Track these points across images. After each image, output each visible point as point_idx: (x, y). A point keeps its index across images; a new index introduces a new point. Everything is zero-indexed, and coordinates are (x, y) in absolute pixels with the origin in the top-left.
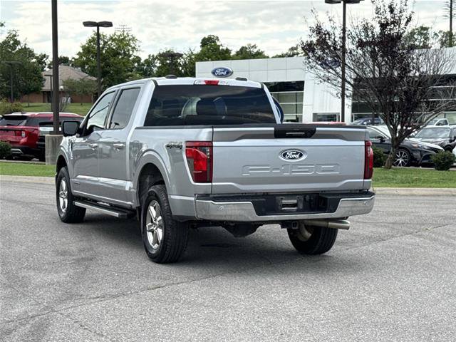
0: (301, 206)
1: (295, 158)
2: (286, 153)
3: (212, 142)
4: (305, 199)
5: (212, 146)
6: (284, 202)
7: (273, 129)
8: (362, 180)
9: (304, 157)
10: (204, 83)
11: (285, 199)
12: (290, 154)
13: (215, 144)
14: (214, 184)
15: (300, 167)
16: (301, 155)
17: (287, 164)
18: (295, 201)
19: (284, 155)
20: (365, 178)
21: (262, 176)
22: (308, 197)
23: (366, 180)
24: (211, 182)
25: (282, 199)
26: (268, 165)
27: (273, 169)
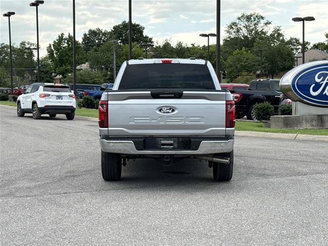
0: (176, 146)
1: (168, 112)
2: (162, 109)
3: (108, 101)
4: (178, 141)
5: (108, 104)
6: (163, 142)
7: (150, 92)
8: (224, 129)
9: (176, 112)
10: (161, 62)
11: (164, 140)
12: (164, 110)
13: (109, 102)
14: (109, 129)
15: (172, 119)
16: (173, 111)
17: (163, 117)
18: (172, 142)
19: (160, 110)
20: (226, 127)
21: (144, 124)
22: (180, 140)
23: (227, 129)
24: (107, 127)
25: (161, 140)
26: (148, 117)
27: (152, 120)
